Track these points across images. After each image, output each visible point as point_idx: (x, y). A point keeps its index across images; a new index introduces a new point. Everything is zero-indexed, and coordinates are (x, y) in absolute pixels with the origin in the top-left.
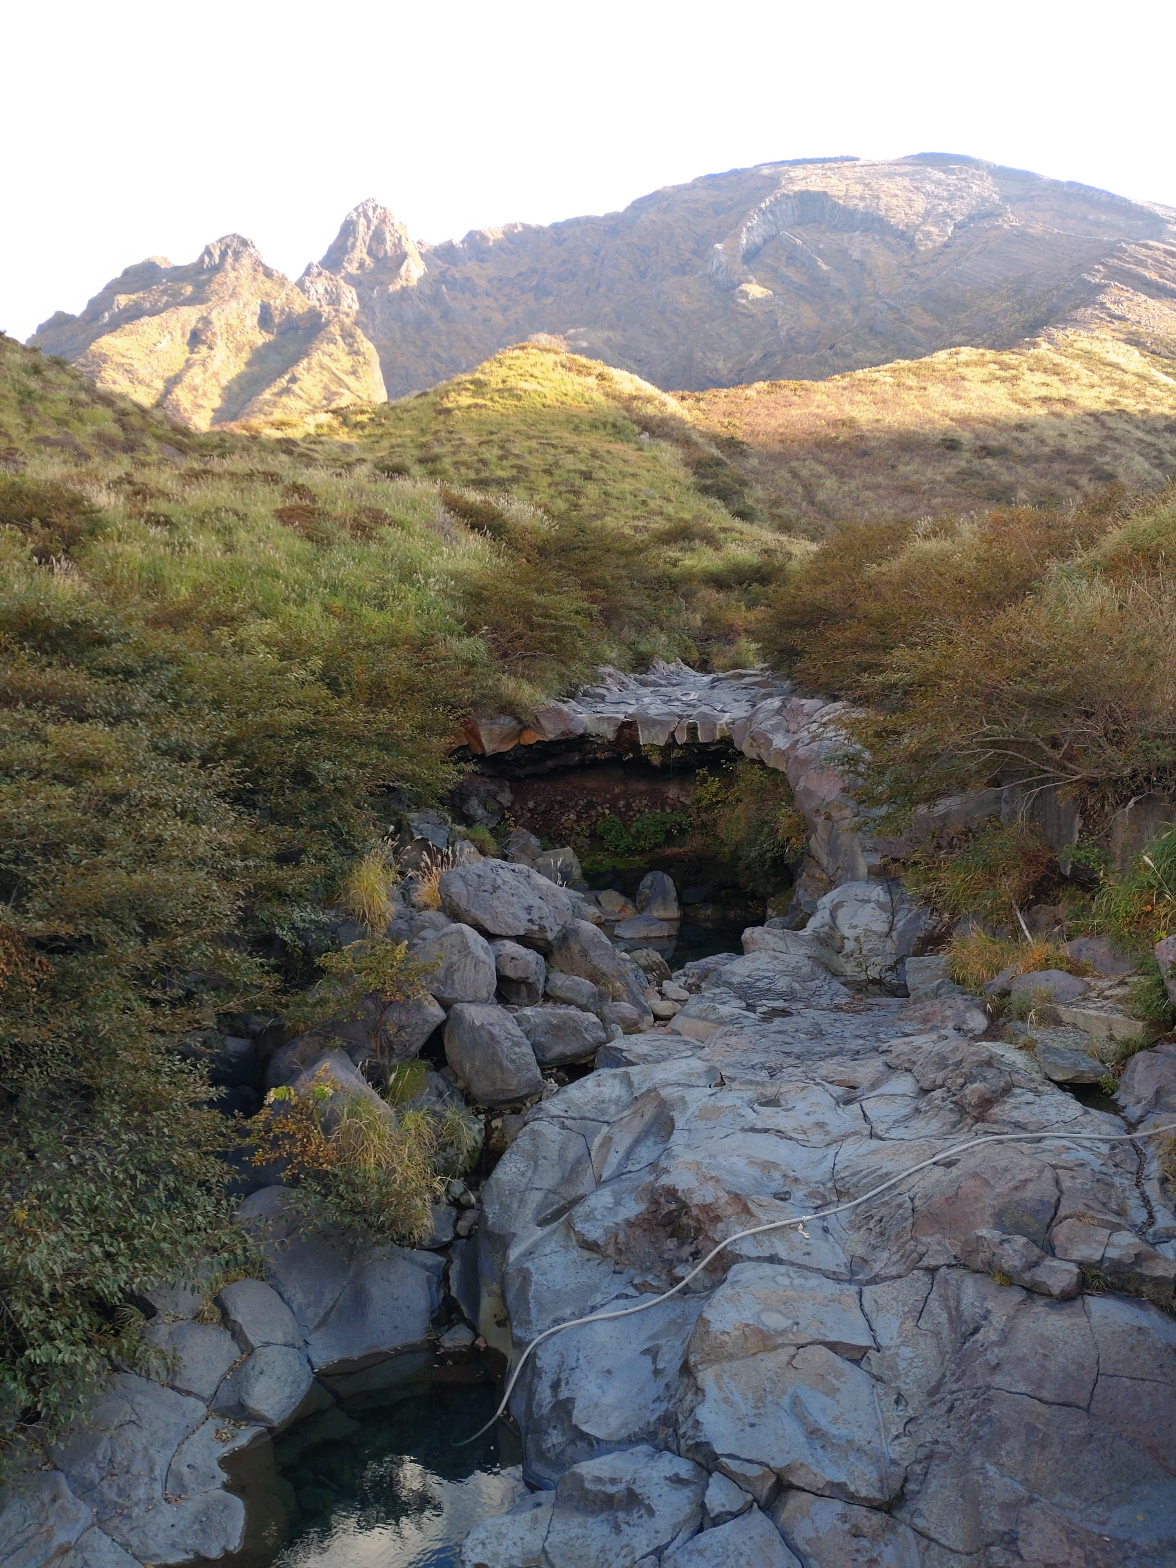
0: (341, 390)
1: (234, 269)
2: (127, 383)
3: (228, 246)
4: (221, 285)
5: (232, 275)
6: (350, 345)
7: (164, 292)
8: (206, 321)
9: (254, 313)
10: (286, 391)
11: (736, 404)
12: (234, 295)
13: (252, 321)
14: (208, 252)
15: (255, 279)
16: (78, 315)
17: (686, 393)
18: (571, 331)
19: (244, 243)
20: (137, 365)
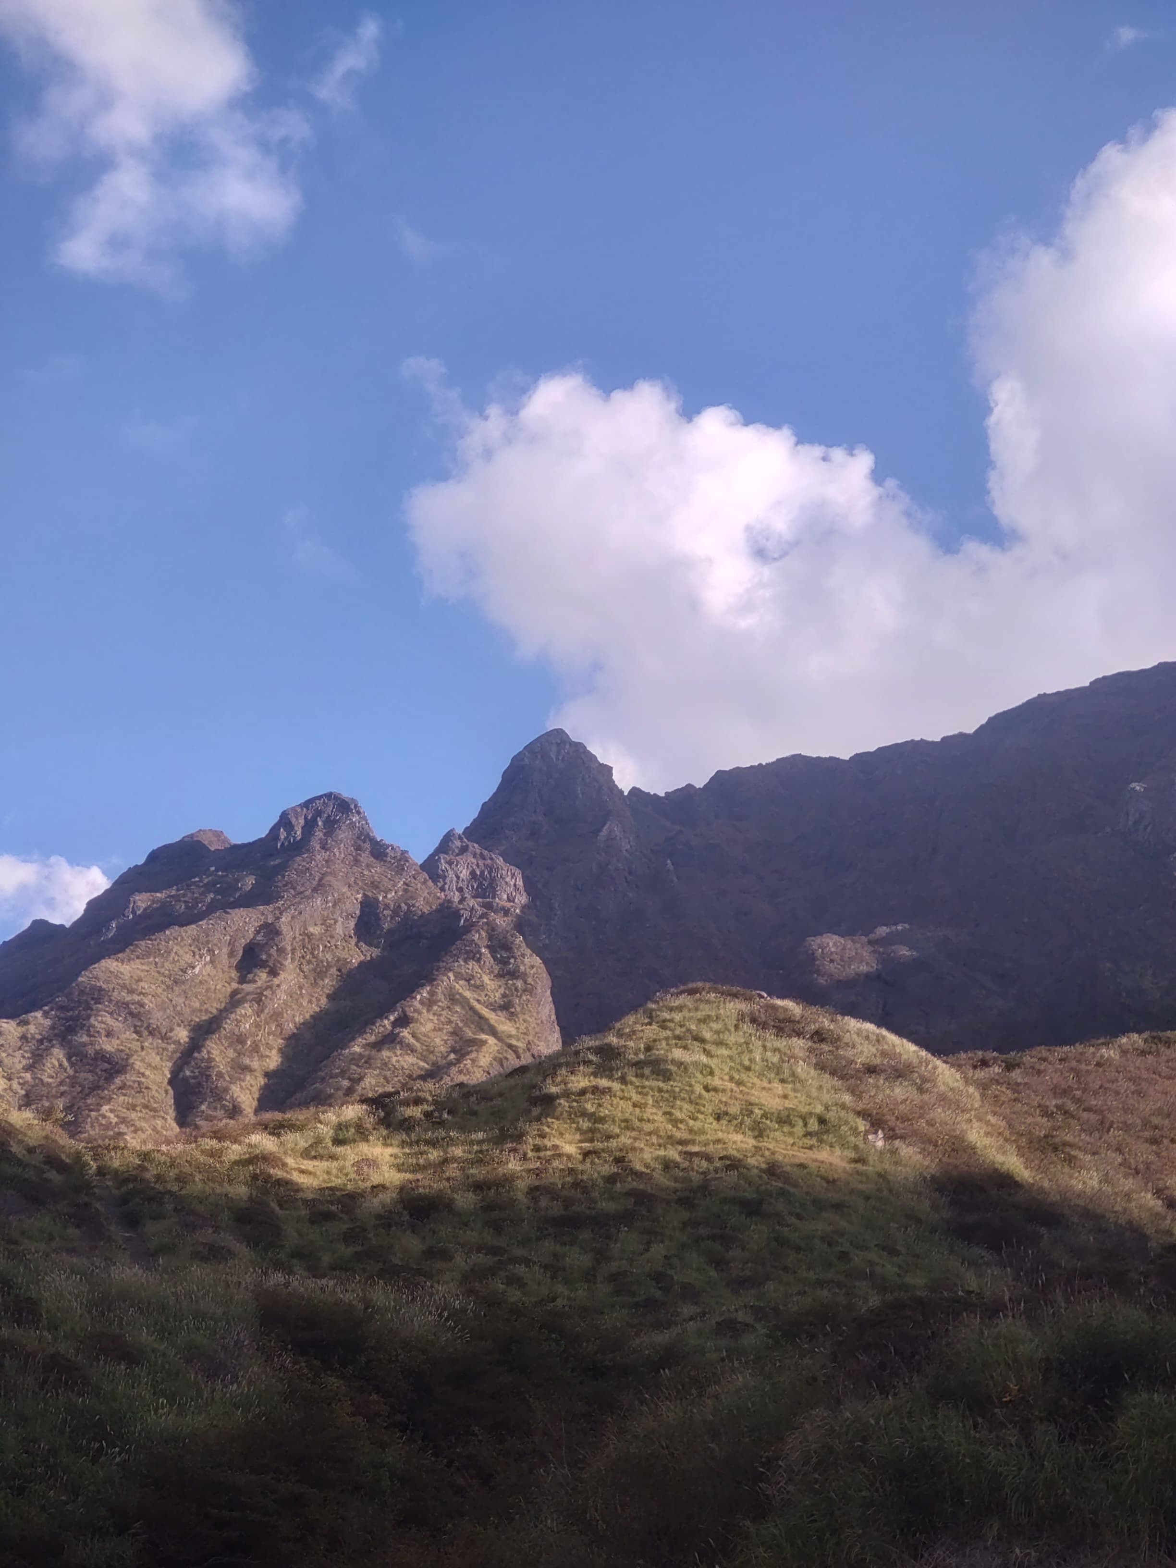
0: (484, 1037)
1: (324, 847)
2: (130, 1035)
3: (318, 813)
4: (301, 873)
5: (320, 856)
6: (504, 962)
7: (209, 887)
8: (271, 931)
9: (350, 915)
10: (390, 1040)
11: (1077, 1073)
12: (320, 887)
13: (344, 927)
14: (285, 821)
15: (356, 861)
16: (67, 926)
17: (991, 1055)
18: (882, 931)
19: (345, 806)
20: (149, 1003)
